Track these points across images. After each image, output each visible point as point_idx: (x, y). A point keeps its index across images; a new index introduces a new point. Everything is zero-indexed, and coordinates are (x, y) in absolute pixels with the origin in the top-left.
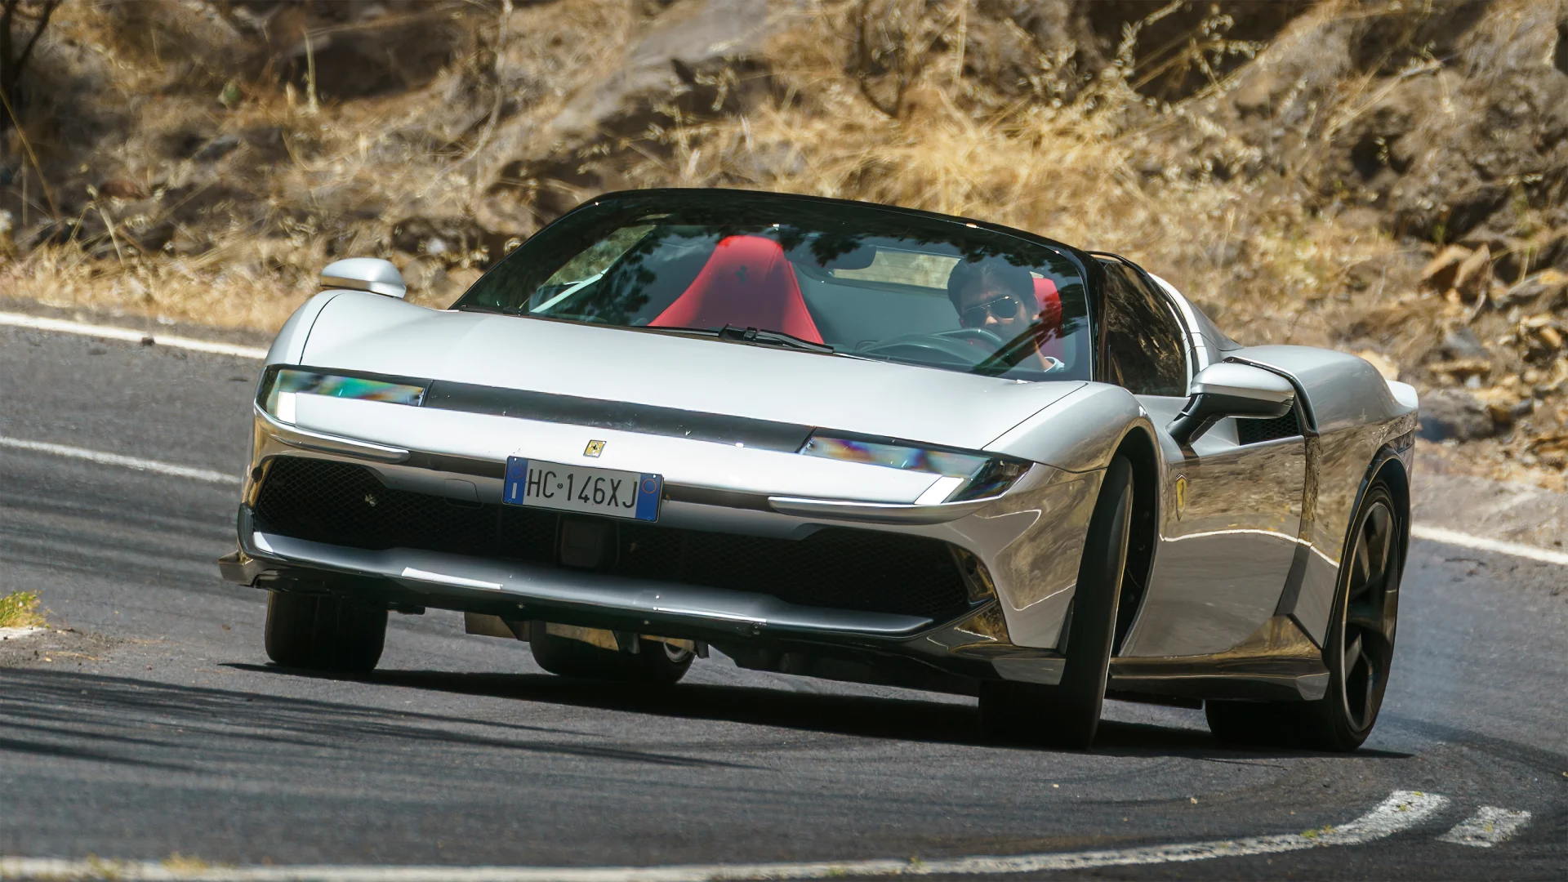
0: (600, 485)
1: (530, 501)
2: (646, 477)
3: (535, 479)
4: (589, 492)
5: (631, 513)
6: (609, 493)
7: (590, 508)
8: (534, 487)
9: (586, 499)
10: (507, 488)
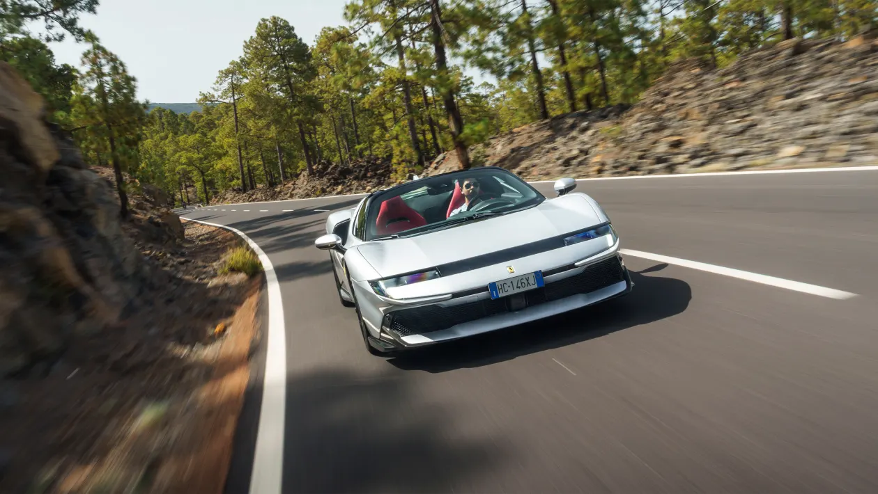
0: (522, 281)
1: (501, 295)
2: (535, 273)
3: (500, 287)
4: (520, 285)
5: (536, 286)
6: (526, 283)
7: (522, 290)
8: (501, 290)
9: (519, 287)
10: (492, 294)
